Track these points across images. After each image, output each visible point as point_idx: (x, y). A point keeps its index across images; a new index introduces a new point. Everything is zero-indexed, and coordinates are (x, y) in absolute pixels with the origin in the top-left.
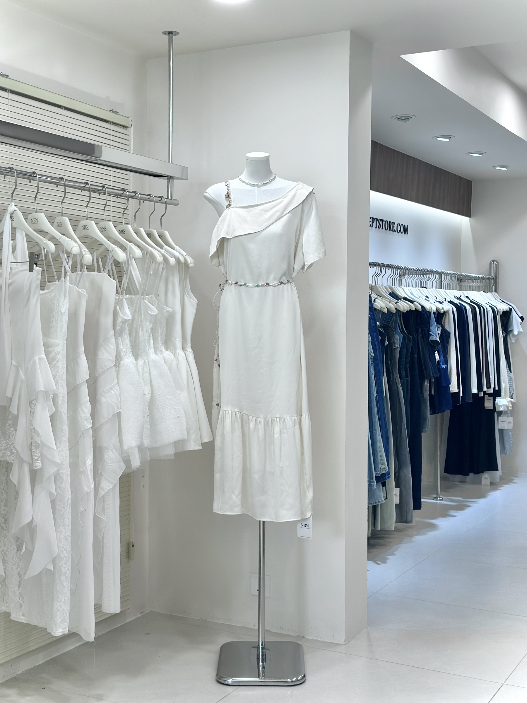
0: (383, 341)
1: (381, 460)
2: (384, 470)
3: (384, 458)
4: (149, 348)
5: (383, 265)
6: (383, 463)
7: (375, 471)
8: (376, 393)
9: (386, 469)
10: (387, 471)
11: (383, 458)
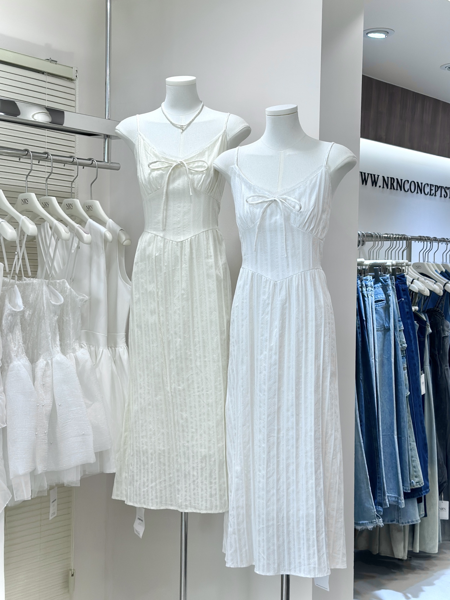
0: (422, 330)
1: (415, 472)
2: (418, 484)
3: (419, 470)
4: (53, 346)
5: (435, 239)
6: (417, 475)
7: (403, 486)
8: (410, 391)
9: (420, 483)
10: (422, 485)
11: (417, 470)
